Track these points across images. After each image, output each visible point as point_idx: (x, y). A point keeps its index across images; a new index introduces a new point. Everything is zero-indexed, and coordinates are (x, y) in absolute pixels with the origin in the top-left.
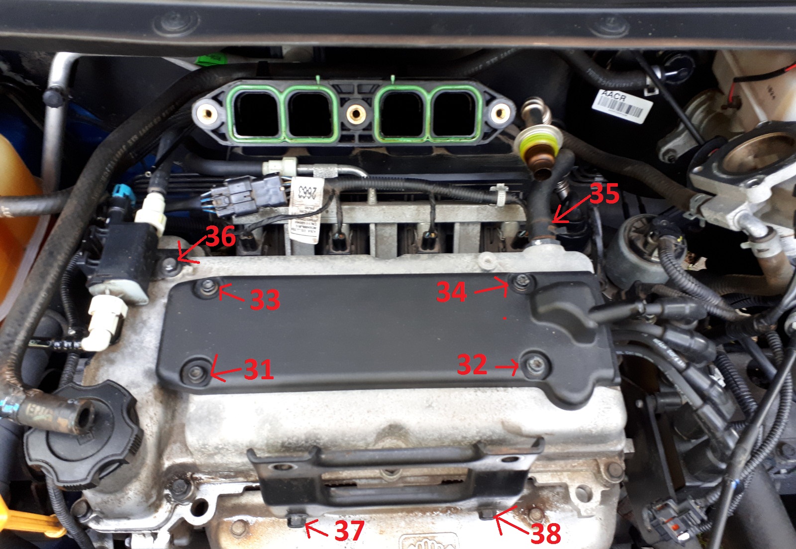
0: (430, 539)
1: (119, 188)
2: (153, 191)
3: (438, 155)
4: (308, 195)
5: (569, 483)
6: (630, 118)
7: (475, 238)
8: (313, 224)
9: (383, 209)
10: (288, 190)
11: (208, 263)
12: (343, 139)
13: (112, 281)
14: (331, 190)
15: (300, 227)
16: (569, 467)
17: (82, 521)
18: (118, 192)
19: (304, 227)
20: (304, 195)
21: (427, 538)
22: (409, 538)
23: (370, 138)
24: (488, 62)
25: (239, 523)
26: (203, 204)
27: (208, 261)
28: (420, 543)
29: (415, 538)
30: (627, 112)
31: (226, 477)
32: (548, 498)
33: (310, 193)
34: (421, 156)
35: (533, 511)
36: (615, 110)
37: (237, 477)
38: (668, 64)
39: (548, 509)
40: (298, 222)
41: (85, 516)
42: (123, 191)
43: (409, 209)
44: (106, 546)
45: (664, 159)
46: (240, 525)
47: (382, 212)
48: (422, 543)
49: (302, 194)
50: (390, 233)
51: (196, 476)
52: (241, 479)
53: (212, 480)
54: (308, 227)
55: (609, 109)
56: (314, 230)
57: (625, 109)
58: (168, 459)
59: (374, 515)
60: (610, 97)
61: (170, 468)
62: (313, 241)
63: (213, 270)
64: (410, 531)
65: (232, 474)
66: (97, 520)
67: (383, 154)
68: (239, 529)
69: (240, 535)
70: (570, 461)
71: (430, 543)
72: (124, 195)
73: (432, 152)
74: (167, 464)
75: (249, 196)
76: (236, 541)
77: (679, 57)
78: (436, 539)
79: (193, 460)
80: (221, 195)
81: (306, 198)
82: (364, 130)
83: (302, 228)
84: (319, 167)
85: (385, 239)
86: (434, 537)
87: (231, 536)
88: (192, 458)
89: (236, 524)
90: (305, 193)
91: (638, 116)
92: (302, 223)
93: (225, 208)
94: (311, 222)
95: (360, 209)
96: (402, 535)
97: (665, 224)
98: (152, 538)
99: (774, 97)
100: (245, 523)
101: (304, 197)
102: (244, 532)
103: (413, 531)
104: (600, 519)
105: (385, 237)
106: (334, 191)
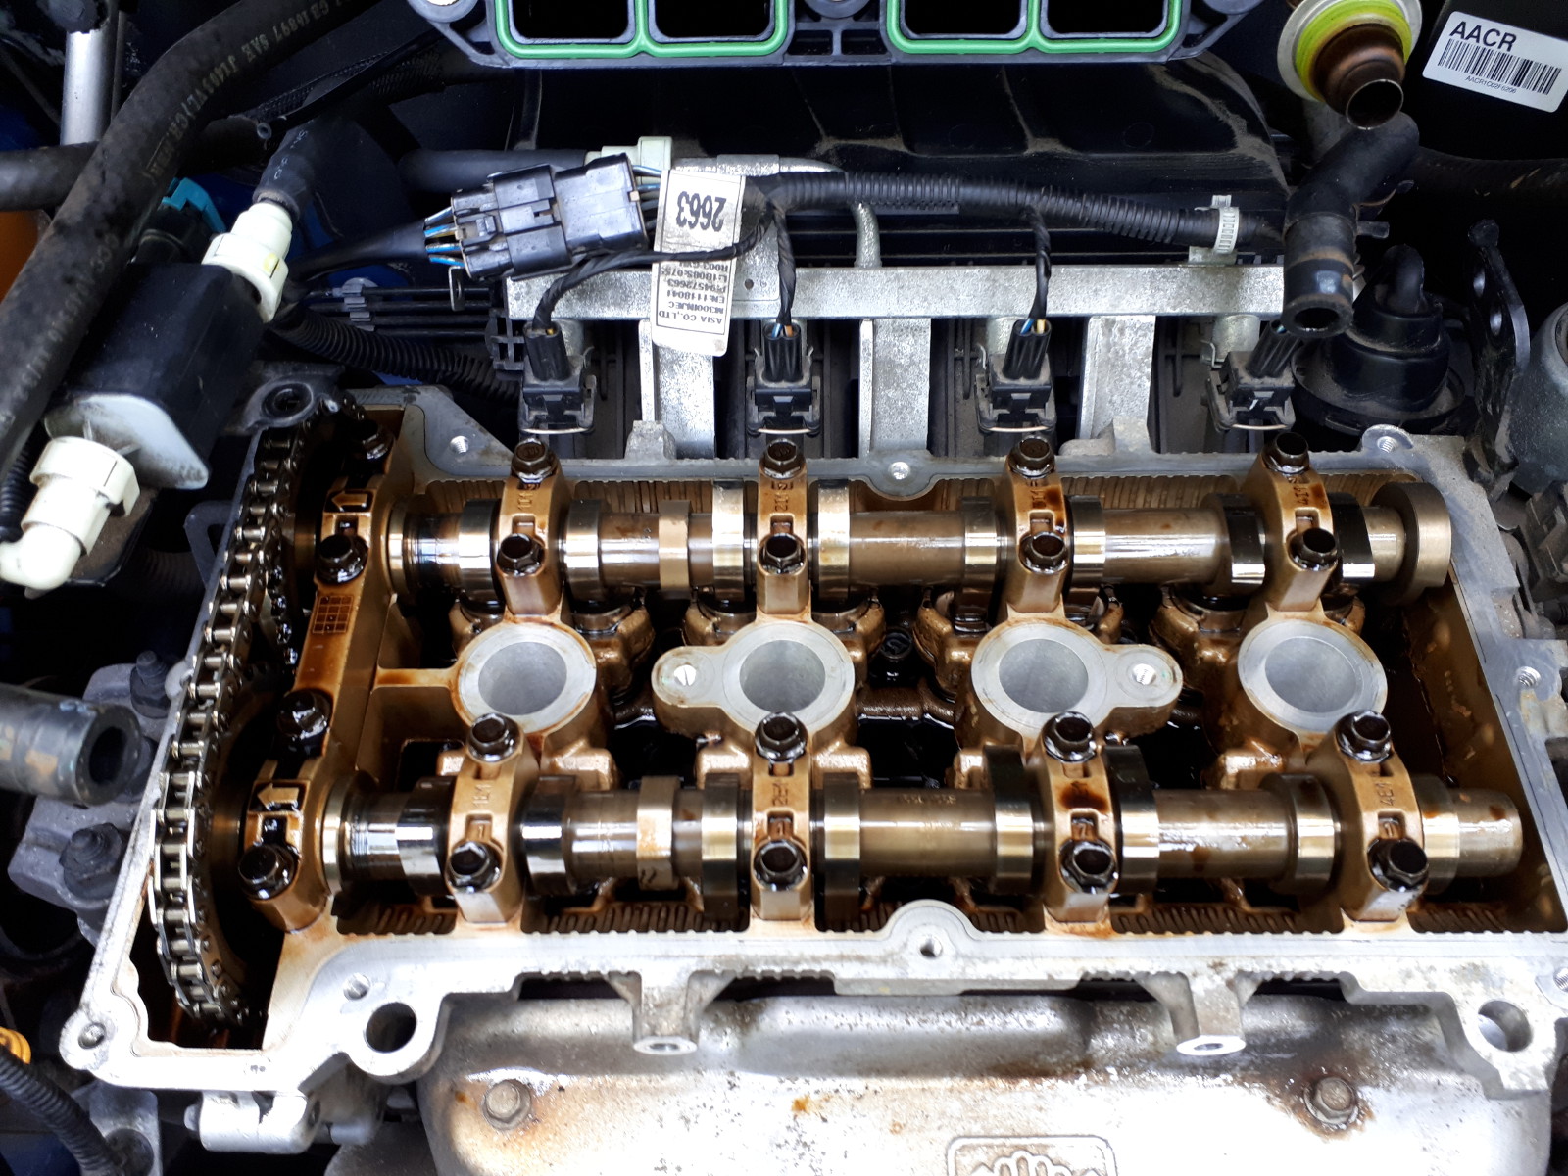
0: (1035, 1152)
2: (265, 199)
3: (1040, 155)
4: (702, 220)
5: (1456, 993)
6: (1523, 96)
7: (1139, 370)
8: (714, 299)
9: (897, 278)
12: (798, 44)
14: (763, 206)
15: (681, 306)
19: (690, 307)
20: (692, 219)
21: (1024, 1148)
22: (974, 1147)
23: (875, 43)
25: (505, 1086)
26: (429, 241)
28: (1003, 1161)
29: (990, 1146)
30: (1517, 81)
32: (1365, 1051)
33: (707, 215)
35: (1328, 1083)
36: (1483, 77)
39: (1364, 1082)
43: (966, 276)
46: (508, 1093)
47: (895, 285)
48: (1012, 1163)
49: (687, 214)
50: (912, 355)
54: (703, 308)
55: (1468, 74)
56: (719, 315)
57: (1512, 71)
59: (875, 1083)
60: (1472, 41)
62: (713, 347)
64: (976, 1129)
68: (504, 1106)
69: (508, 1120)
71: (1033, 1162)
75: (545, 212)
76: (497, 1137)
78: (1051, 1153)
80: (475, 211)
81: (698, 225)
82: (857, 16)
83: (685, 310)
84: (731, 163)
86: (1045, 1146)
87: (486, 1123)
89: (498, 1091)
90: (695, 213)
91: (1547, 91)
92: (686, 295)
93: (483, 247)
94: (709, 293)
95: (835, 276)
96: (954, 1139)
98: (255, 1109)
100: (524, 1089)
101: (692, 226)
102: (518, 1112)
103: (983, 1127)
105: (898, 367)
106: (770, 206)
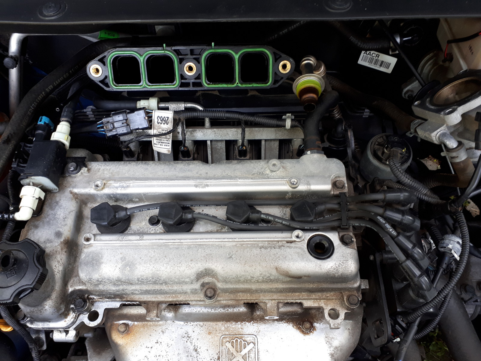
0: (239, 338)
1: (42, 118)
2: (63, 121)
3: (251, 95)
4: (163, 122)
5: (324, 307)
6: (382, 69)
7: (276, 150)
8: (167, 141)
9: (214, 131)
10: (150, 119)
11: (98, 166)
12: (182, 85)
13: (33, 177)
14: (178, 119)
15: (159, 142)
16: (324, 297)
17: (22, 322)
18: (41, 121)
19: (161, 143)
20: (161, 122)
21: (237, 338)
22: (226, 337)
23: (200, 85)
24: (281, 33)
25: (122, 324)
26: (99, 128)
27: (98, 164)
28: (232, 340)
29: (230, 337)
30: (381, 66)
31: (108, 298)
32: (315, 315)
33: (165, 121)
34: (241, 96)
35: (305, 323)
36: (372, 64)
37: (116, 298)
38: (405, 32)
39: (315, 322)
40: (158, 140)
41: (23, 319)
42: (44, 120)
43: (231, 131)
44: (41, 337)
45: (405, 96)
46: (123, 326)
47: (214, 133)
48: (234, 341)
49: (160, 121)
50: (221, 147)
51: (91, 297)
52: (118, 299)
53: (100, 300)
54: (164, 143)
55: (369, 63)
56: (169, 144)
57: (379, 63)
58: (71, 286)
59: (205, 323)
60: (369, 55)
61: (73, 292)
62: (167, 152)
63: (100, 170)
64: (227, 333)
65: (113, 296)
66: (32, 322)
67: (216, 95)
68: (122, 329)
69: (123, 332)
70: (325, 293)
71: (239, 341)
72: (45, 123)
73: (248, 94)
74: (70, 290)
75: (125, 123)
76: (121, 336)
77: (413, 27)
78: (243, 339)
79: (86, 287)
80: (108, 122)
81: (163, 124)
82: (196, 79)
83: (160, 143)
84: (172, 104)
85: (218, 150)
86: (242, 337)
87: (118, 333)
88: (86, 286)
89: (121, 325)
90: (161, 121)
91: (388, 68)
92: (160, 140)
93: (111, 131)
94: (166, 139)
95: (199, 131)
96: (222, 336)
97: (396, 140)
98: (65, 334)
99: (472, 53)
100: (126, 325)
101: (161, 124)
102: (125, 331)
103: (229, 333)
104: (349, 329)
105: (218, 149)
106: (180, 119)
